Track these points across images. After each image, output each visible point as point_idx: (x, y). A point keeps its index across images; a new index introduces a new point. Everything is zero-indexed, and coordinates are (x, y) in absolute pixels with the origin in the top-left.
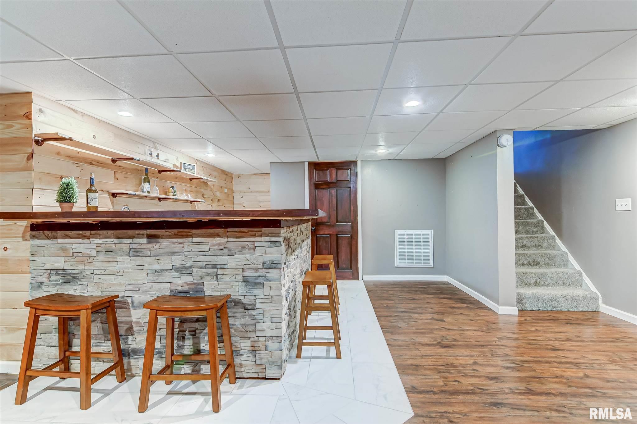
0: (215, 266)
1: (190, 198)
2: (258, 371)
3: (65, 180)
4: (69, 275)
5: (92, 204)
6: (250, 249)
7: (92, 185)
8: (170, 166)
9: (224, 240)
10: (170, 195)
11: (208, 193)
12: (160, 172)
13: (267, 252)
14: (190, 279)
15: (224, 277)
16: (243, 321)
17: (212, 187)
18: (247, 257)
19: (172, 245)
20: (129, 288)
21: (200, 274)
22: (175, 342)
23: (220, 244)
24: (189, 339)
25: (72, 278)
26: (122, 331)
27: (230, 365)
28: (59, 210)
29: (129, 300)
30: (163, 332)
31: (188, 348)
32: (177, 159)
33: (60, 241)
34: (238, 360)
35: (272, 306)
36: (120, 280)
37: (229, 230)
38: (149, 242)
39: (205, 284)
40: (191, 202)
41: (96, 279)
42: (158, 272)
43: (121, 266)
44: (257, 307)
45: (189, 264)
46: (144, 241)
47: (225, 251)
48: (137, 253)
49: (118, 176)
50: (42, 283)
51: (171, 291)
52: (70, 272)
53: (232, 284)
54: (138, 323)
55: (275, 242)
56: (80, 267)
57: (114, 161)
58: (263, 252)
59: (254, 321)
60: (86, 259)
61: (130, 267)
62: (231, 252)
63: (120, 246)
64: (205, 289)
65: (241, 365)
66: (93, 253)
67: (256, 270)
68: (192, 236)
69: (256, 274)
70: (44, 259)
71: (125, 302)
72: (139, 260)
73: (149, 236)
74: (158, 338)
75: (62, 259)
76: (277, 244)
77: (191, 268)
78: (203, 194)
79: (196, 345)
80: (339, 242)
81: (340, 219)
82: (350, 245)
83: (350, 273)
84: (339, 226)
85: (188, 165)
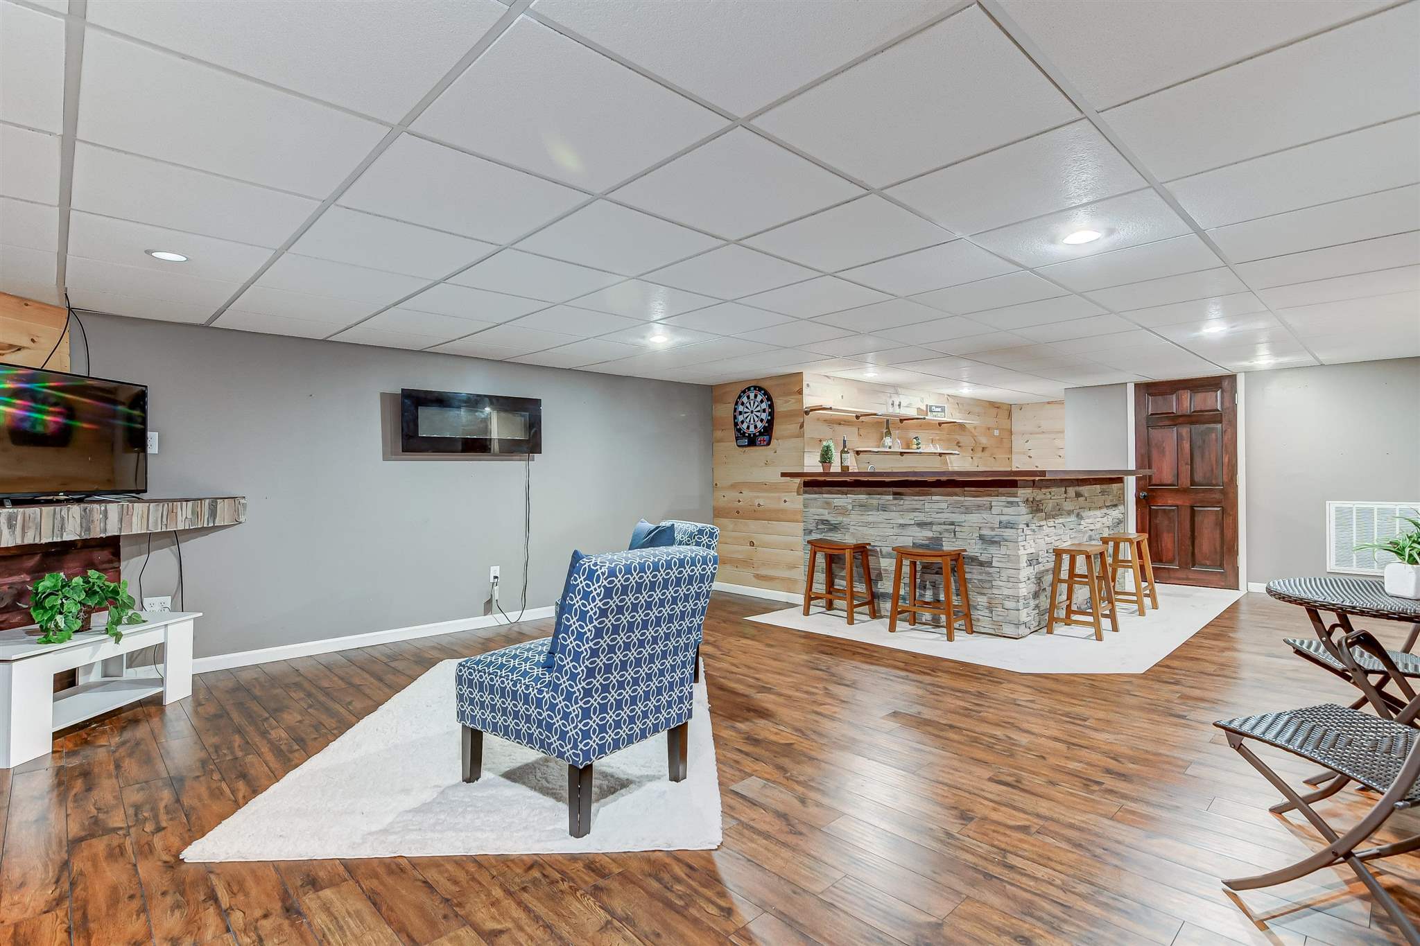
0: (952, 524)
1: (939, 451)
2: (994, 627)
3: (825, 443)
4: (831, 525)
5: (845, 464)
6: (986, 509)
7: (845, 446)
8: (912, 413)
9: (962, 499)
10: (914, 448)
11: (966, 440)
12: (901, 421)
13: (1004, 513)
14: (930, 534)
15: (961, 534)
16: (980, 577)
17: (973, 431)
18: (984, 516)
19: (914, 503)
20: (878, 538)
21: (939, 529)
22: (917, 590)
23: (957, 502)
24: (930, 589)
25: (835, 528)
26: (873, 577)
27: (968, 616)
28: (821, 470)
29: (878, 549)
30: (907, 580)
31: (929, 595)
32: (922, 400)
33: (825, 496)
34: (975, 614)
35: (1009, 565)
36: (871, 531)
37: (966, 489)
38: (895, 499)
39: (944, 539)
40: (940, 454)
41: (852, 529)
42: (902, 526)
43: (870, 519)
44: (994, 565)
45: (929, 520)
46: (891, 497)
47: (963, 509)
48: (884, 509)
49: (862, 432)
50: (811, 531)
51: (914, 543)
52: (833, 522)
53: (969, 541)
54: (886, 570)
55: (1011, 503)
56: (840, 519)
57: (857, 417)
58: (999, 512)
59: (990, 579)
60: (844, 511)
61: (879, 520)
62: (968, 511)
63: (871, 501)
64: (944, 543)
65: (978, 620)
66: (850, 507)
67: (993, 529)
68: (931, 494)
69: (993, 533)
70: (812, 510)
71: (876, 551)
72: (886, 515)
73: (895, 494)
74: (902, 585)
75: (826, 512)
76: (1014, 504)
77: (931, 524)
78: (958, 443)
79: (936, 595)
80: (1196, 519)
81: (1198, 478)
82: (1221, 525)
83: (1219, 576)
84: (1197, 491)
85: (936, 407)
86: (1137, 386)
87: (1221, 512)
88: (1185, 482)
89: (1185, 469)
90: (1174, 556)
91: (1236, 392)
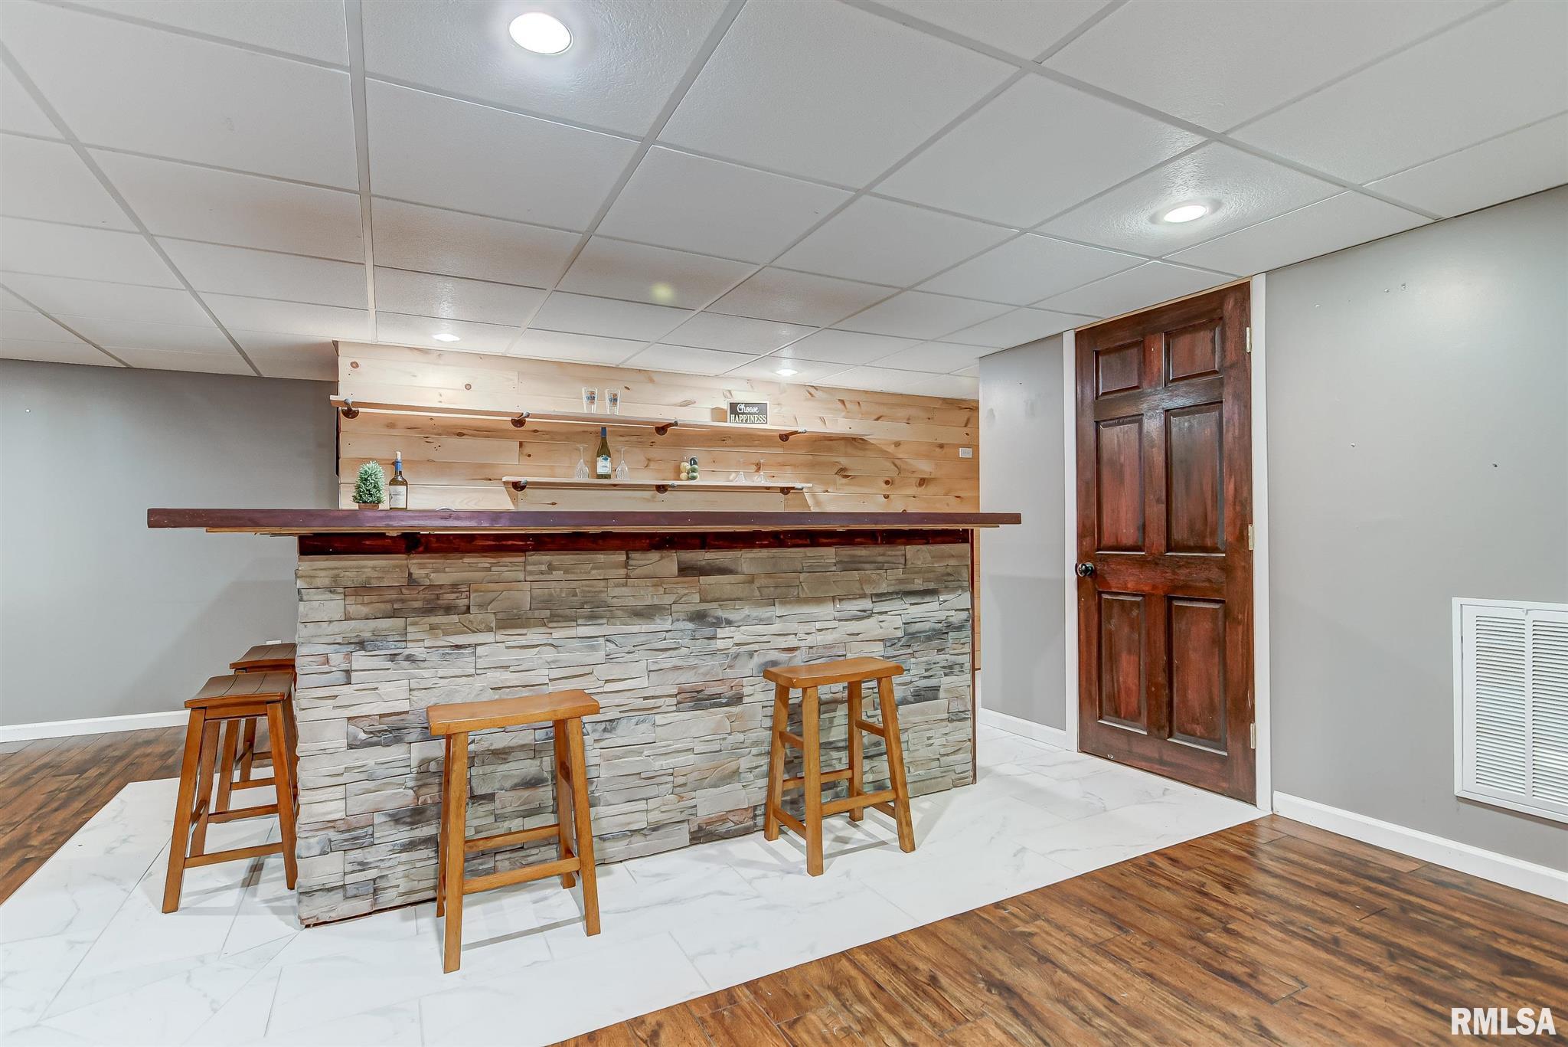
10: (684, 479)
11: (866, 466)
12: (660, 430)
17: (888, 450)
49: (527, 450)
57: (517, 423)
80: (1175, 626)
81: (1180, 534)
82: (1219, 643)
83: (1217, 766)
84: (1178, 564)
85: (747, 405)
86: (1080, 336)
87: (1221, 615)
88: (1157, 539)
89: (1157, 511)
90: (1139, 707)
91: (1248, 324)
